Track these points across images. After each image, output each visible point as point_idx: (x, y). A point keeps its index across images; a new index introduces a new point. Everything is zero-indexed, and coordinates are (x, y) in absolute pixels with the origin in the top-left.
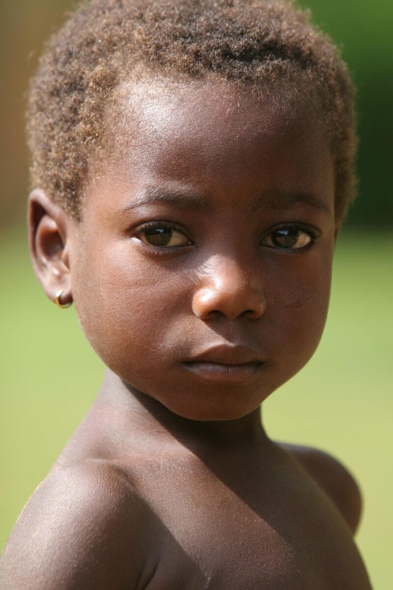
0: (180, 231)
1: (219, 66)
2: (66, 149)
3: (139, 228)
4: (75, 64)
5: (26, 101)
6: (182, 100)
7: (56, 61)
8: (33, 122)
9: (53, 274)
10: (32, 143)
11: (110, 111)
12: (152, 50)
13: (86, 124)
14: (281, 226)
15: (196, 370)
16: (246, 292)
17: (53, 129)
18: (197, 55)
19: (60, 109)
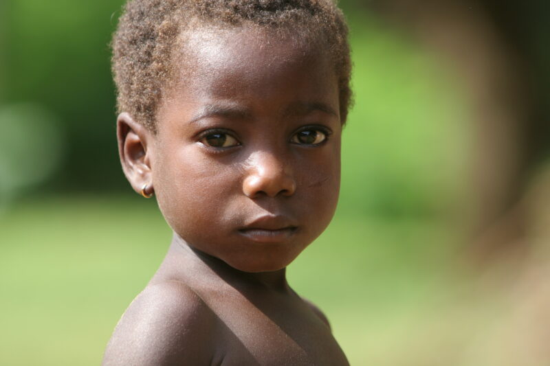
0: (231, 136)
1: (252, 16)
2: (144, 82)
3: (202, 135)
4: (147, 21)
5: (112, 50)
6: (227, 42)
7: (132, 19)
8: (117, 64)
9: (138, 173)
10: (117, 80)
11: (175, 53)
12: (203, 7)
13: (158, 62)
14: (304, 128)
15: (249, 235)
16: (282, 177)
17: (133, 68)
18: (236, 9)
19: (138, 53)
